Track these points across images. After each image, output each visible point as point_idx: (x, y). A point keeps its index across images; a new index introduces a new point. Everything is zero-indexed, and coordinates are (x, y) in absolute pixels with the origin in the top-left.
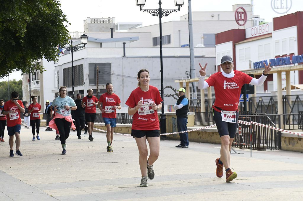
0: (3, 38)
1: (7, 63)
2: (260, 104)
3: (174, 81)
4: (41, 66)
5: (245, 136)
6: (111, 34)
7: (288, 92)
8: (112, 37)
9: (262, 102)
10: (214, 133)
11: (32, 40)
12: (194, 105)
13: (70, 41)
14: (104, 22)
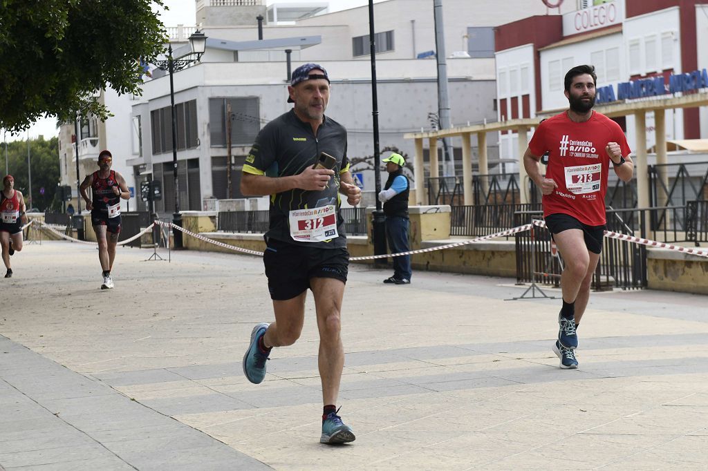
0: (16, 42)
1: (24, 100)
3: (403, 136)
4: (103, 106)
6: (257, 30)
7: (660, 156)
8: (261, 37)
10: (496, 254)
11: (80, 46)
12: (447, 190)
13: (168, 47)
14: (243, 4)
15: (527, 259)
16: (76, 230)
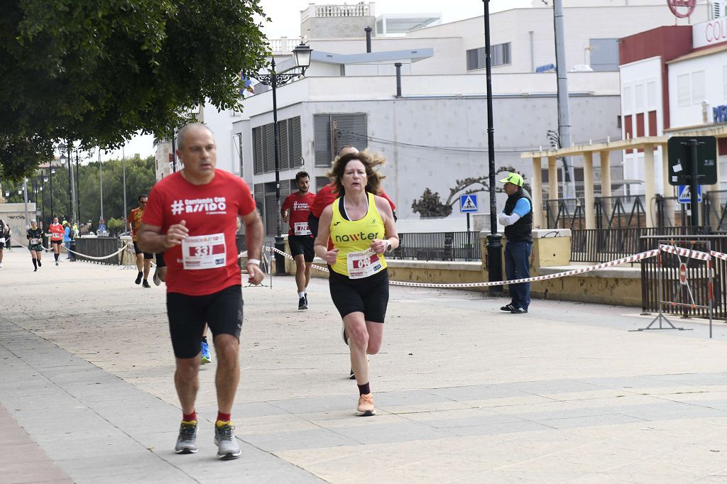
0: (110, 55)
1: (119, 117)
3: (520, 155)
5: (696, 286)
6: (366, 42)
8: (369, 50)
10: (620, 282)
11: (178, 59)
12: (567, 213)
13: (270, 60)
14: (350, 15)
15: (654, 287)
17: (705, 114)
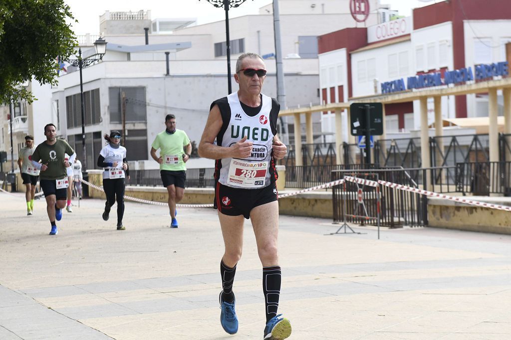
2: (392, 151)
4: (30, 92)
5: (369, 204)
6: (144, 38)
7: (438, 130)
8: (147, 43)
9: (396, 147)
10: (318, 201)
11: (12, 48)
13: (78, 49)
14: (134, 18)
16: (10, 184)
17: (376, 88)
